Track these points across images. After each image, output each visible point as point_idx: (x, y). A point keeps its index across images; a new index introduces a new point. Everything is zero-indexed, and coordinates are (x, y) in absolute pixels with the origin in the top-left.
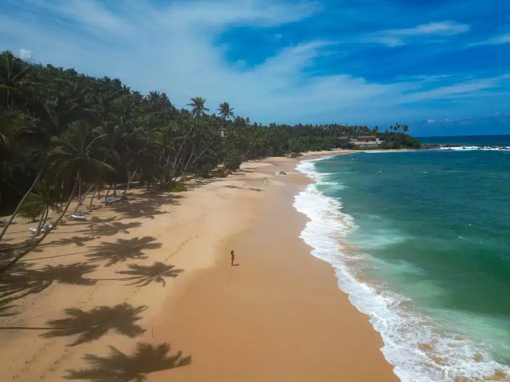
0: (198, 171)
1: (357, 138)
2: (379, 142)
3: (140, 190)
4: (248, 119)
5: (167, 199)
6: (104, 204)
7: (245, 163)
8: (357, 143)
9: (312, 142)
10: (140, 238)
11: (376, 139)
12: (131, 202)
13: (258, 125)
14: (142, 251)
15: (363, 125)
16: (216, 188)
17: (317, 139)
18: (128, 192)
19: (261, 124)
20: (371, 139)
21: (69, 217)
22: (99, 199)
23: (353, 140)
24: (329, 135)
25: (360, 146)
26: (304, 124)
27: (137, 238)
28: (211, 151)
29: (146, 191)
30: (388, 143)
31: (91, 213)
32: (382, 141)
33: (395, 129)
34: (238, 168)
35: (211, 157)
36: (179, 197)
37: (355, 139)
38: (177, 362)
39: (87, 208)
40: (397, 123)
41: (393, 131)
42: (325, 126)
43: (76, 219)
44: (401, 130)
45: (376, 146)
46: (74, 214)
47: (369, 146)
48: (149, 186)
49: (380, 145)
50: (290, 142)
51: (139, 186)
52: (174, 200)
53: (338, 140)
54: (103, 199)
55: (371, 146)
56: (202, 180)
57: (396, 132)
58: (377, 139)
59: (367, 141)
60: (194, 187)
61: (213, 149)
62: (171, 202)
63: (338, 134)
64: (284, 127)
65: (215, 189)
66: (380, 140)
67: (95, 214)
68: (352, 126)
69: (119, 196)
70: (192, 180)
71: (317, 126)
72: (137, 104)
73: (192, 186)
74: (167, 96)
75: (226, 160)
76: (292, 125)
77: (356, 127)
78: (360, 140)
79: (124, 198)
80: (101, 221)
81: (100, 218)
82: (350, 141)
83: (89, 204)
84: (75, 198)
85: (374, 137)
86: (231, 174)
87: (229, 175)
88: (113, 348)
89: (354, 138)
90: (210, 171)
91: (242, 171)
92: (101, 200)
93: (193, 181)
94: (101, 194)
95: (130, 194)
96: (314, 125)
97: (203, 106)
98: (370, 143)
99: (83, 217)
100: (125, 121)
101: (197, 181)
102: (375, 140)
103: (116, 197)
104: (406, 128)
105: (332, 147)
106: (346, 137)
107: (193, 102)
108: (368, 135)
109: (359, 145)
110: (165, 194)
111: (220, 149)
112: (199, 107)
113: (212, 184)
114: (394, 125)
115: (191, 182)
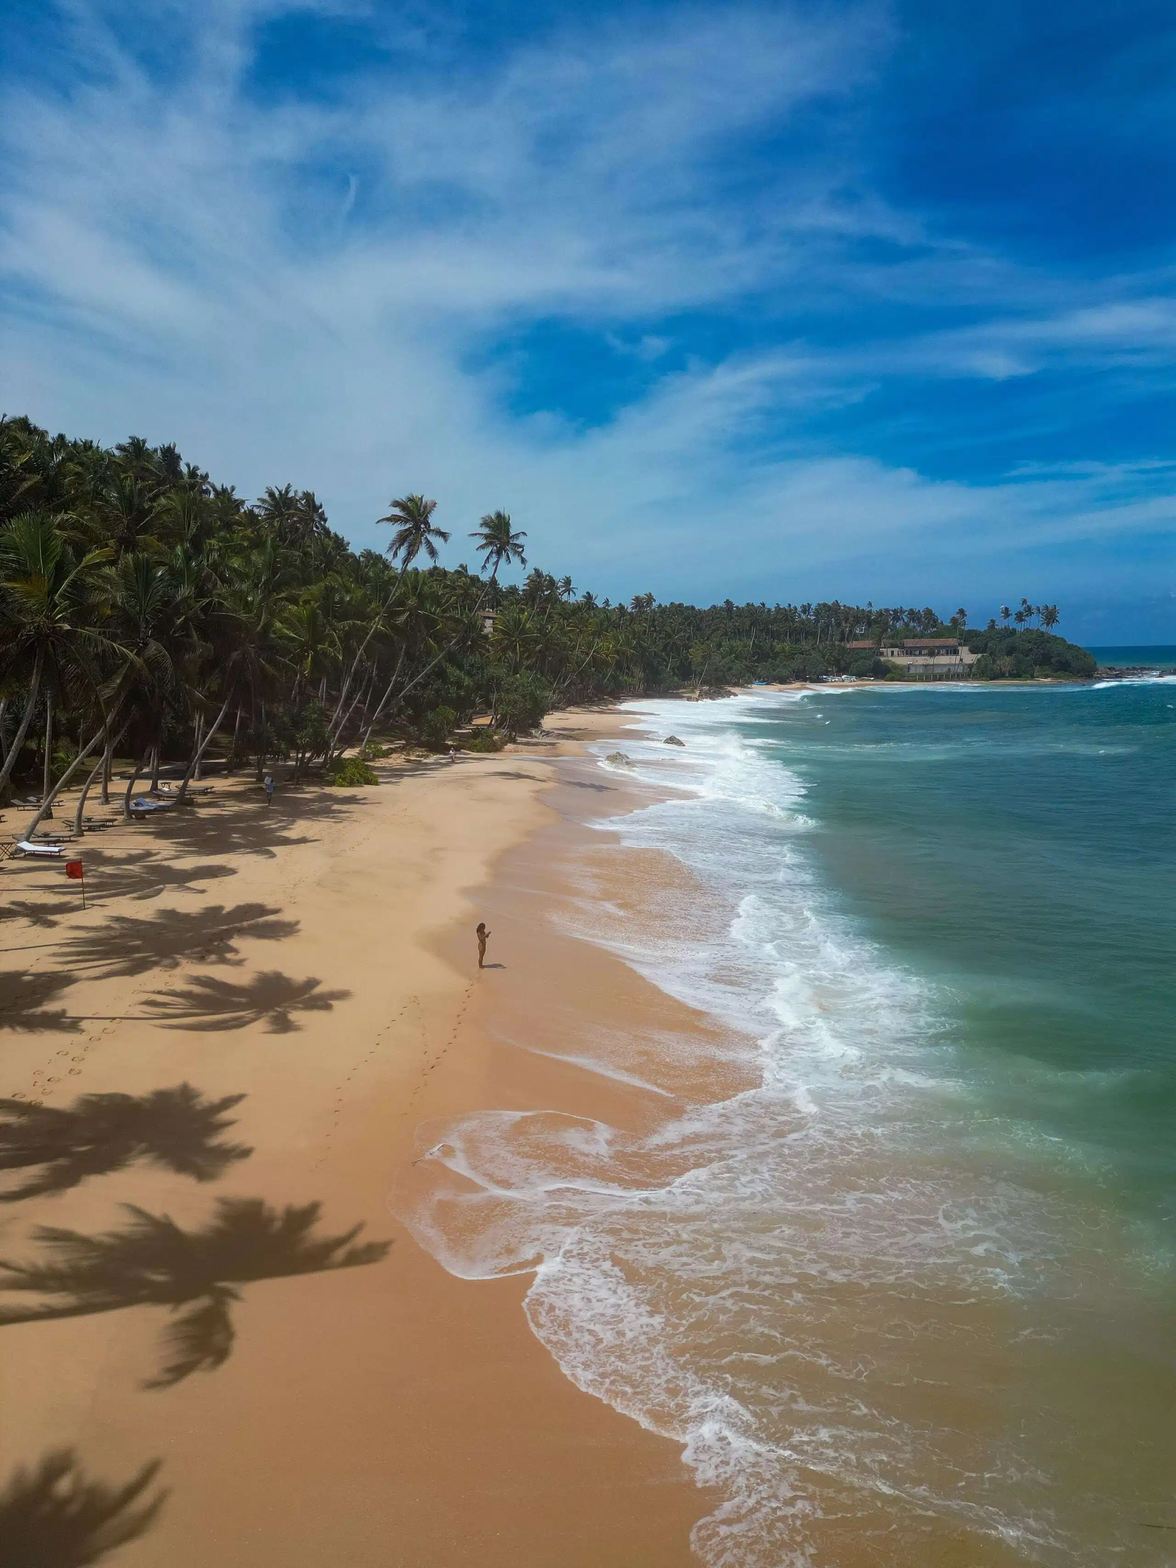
0: (412, 729)
1: (902, 647)
2: (968, 657)
3: (231, 781)
4: (568, 582)
5: (316, 806)
6: (120, 818)
7: (557, 715)
8: (902, 661)
9: (762, 655)
10: (229, 906)
11: (960, 648)
12: (203, 813)
13: (599, 603)
14: (234, 942)
15: (920, 608)
16: (469, 778)
17: (778, 647)
18: (194, 784)
19: (607, 602)
20: (943, 647)
21: (12, 849)
22: (107, 802)
23: (890, 650)
24: (814, 635)
25: (912, 671)
26: (740, 602)
27: (221, 908)
28: (453, 672)
29: (251, 783)
30: (994, 661)
31: (81, 839)
32: (980, 655)
33: (1020, 617)
34: (537, 725)
35: (453, 690)
36: (352, 800)
37: (896, 650)
38: (340, 1254)
39: (68, 823)
40: (1025, 602)
41: (1011, 623)
42: (806, 609)
43: (34, 856)
44: (1035, 623)
45: (960, 670)
46: (28, 840)
47: (938, 671)
48: (260, 771)
49: (970, 666)
50: (696, 654)
51: (230, 770)
52: (336, 807)
53: (843, 650)
54: (117, 804)
55: (945, 670)
56: (426, 757)
57: (1020, 627)
58: (964, 651)
59: (932, 654)
60: (402, 776)
61: (460, 667)
62: (326, 812)
63: (843, 633)
64: (678, 609)
65: (466, 781)
66: (972, 652)
67: (91, 842)
68: (887, 610)
69: (169, 796)
70: (394, 756)
71: (778, 608)
72: (228, 526)
73: (397, 774)
74: (317, 503)
75: (500, 701)
76: (703, 605)
77: (897, 615)
78: (910, 652)
79: (184, 801)
80: (110, 861)
81: (108, 853)
82: (882, 654)
83: (73, 815)
84: (31, 798)
85: (952, 642)
86: (514, 741)
87: (510, 746)
88: (138, 1212)
89: (893, 646)
90: (451, 733)
91: (548, 734)
92: (110, 806)
93: (397, 760)
94: (111, 789)
95: (204, 792)
96: (771, 605)
97: (427, 524)
98: (944, 660)
99: (57, 849)
100: (188, 558)
101: (409, 761)
102: (955, 652)
103: (159, 797)
104: (1051, 616)
105: (827, 673)
106: (867, 644)
107: (397, 511)
108: (933, 636)
109: (909, 667)
110: (310, 792)
111: (481, 668)
112: (418, 528)
113: (456, 768)
114: (1016, 607)
115: (390, 761)
